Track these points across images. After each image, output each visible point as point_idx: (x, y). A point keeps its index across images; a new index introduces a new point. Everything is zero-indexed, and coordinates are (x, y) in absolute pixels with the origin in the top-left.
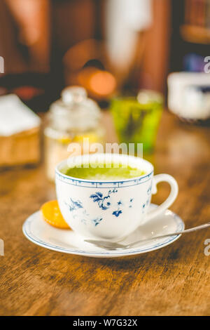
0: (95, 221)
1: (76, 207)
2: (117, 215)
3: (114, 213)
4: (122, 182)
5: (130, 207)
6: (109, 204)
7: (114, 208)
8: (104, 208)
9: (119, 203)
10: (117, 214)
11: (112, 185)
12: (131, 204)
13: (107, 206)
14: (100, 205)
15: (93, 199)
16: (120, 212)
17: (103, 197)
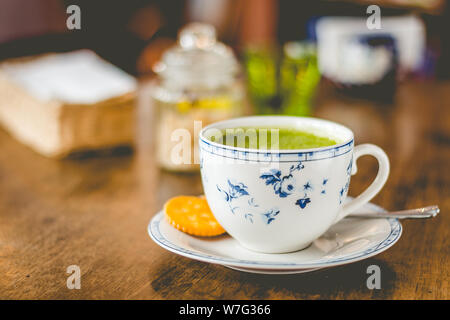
0: (267, 215)
1: (238, 194)
2: (303, 206)
3: (299, 202)
4: (311, 153)
5: (323, 192)
6: (290, 187)
7: (298, 194)
8: (283, 195)
9: (307, 186)
10: (302, 203)
11: (296, 158)
12: (324, 187)
13: (287, 191)
14: (277, 189)
15: (265, 180)
16: (308, 201)
17: (281, 177)
